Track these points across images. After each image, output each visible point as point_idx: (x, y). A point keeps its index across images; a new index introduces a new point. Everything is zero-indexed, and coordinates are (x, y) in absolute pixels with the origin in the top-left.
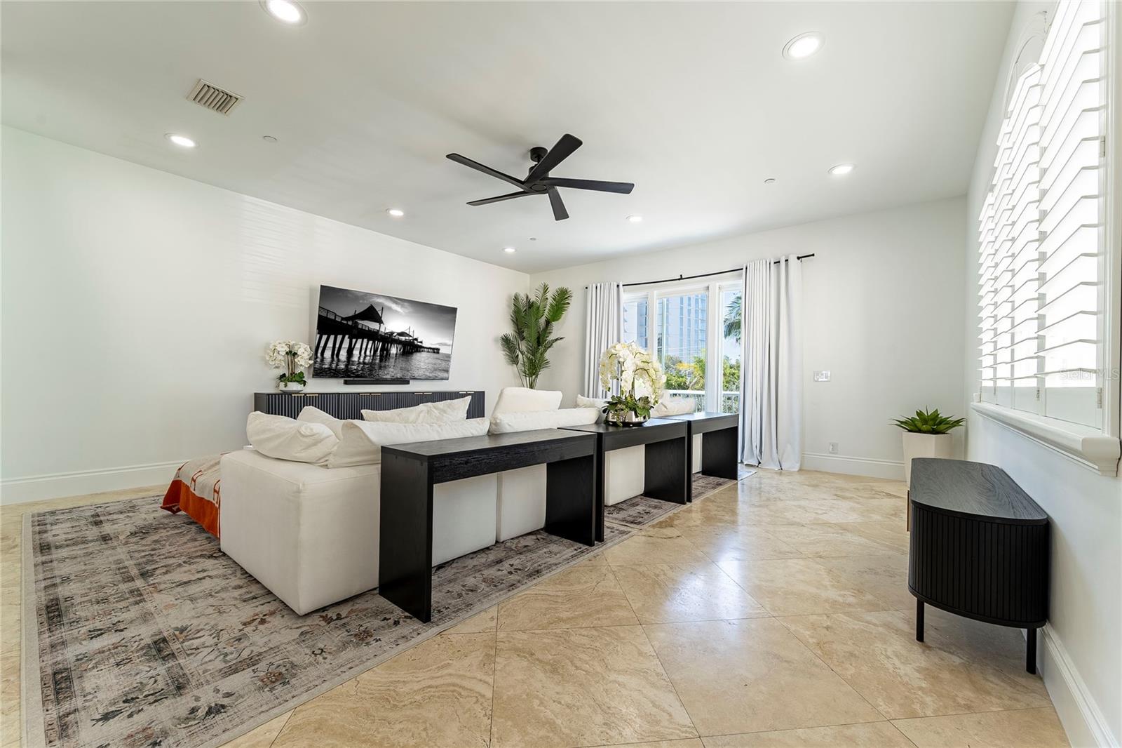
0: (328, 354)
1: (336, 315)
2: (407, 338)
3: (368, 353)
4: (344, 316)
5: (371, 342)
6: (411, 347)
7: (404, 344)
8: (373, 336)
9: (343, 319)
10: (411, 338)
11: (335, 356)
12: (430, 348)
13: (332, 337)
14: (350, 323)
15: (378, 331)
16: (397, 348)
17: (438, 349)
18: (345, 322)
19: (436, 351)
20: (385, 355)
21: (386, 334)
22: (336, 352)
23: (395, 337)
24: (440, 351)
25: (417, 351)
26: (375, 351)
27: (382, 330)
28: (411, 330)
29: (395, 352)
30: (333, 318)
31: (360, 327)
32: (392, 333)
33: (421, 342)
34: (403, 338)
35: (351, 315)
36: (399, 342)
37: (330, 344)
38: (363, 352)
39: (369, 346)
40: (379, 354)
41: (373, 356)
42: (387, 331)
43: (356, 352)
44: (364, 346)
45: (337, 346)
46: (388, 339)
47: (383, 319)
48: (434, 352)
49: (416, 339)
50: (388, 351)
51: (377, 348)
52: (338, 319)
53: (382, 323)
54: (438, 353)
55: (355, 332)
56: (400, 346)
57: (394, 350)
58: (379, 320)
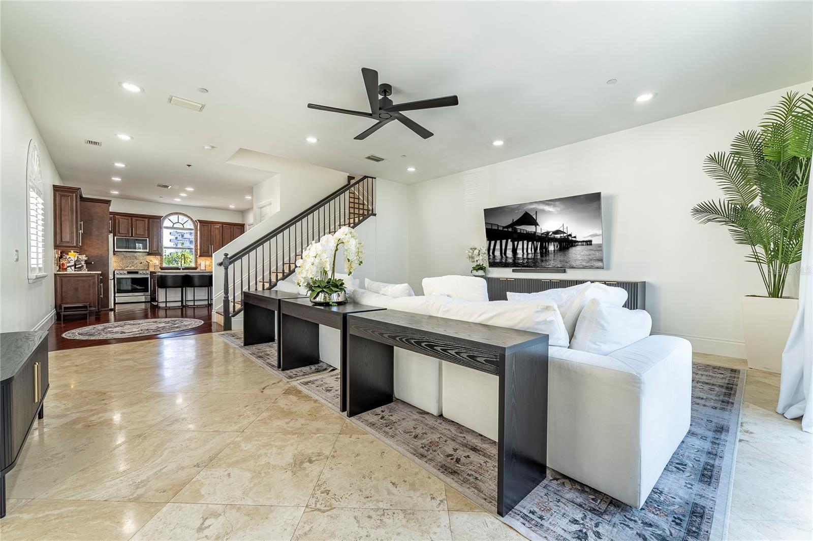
0: (497, 253)
1: (498, 226)
2: (562, 235)
3: (529, 251)
4: (504, 226)
5: (530, 243)
6: (566, 243)
7: (560, 241)
8: (531, 237)
9: (504, 227)
10: (565, 235)
11: (503, 255)
12: (583, 241)
13: (498, 242)
14: (510, 230)
15: (535, 233)
16: (554, 246)
17: (591, 241)
18: (506, 230)
19: (589, 243)
20: (545, 252)
21: (542, 234)
22: (503, 252)
23: (551, 236)
24: (593, 243)
25: (572, 246)
26: (536, 249)
27: (539, 231)
28: (565, 227)
29: (553, 249)
30: (497, 228)
31: (519, 231)
32: (548, 233)
33: (575, 237)
34: (558, 236)
35: (510, 223)
36: (555, 240)
37: (498, 247)
38: (525, 251)
39: (530, 246)
40: (539, 252)
41: (534, 253)
42: (543, 231)
43: (519, 252)
44: (525, 247)
45: (503, 248)
46: (545, 239)
47: (537, 221)
48: (588, 245)
49: (570, 235)
50: (546, 249)
51: (537, 248)
52: (501, 229)
53: (538, 225)
54: (591, 244)
55: (516, 236)
56: (556, 244)
57: (551, 248)
58: (534, 223)
